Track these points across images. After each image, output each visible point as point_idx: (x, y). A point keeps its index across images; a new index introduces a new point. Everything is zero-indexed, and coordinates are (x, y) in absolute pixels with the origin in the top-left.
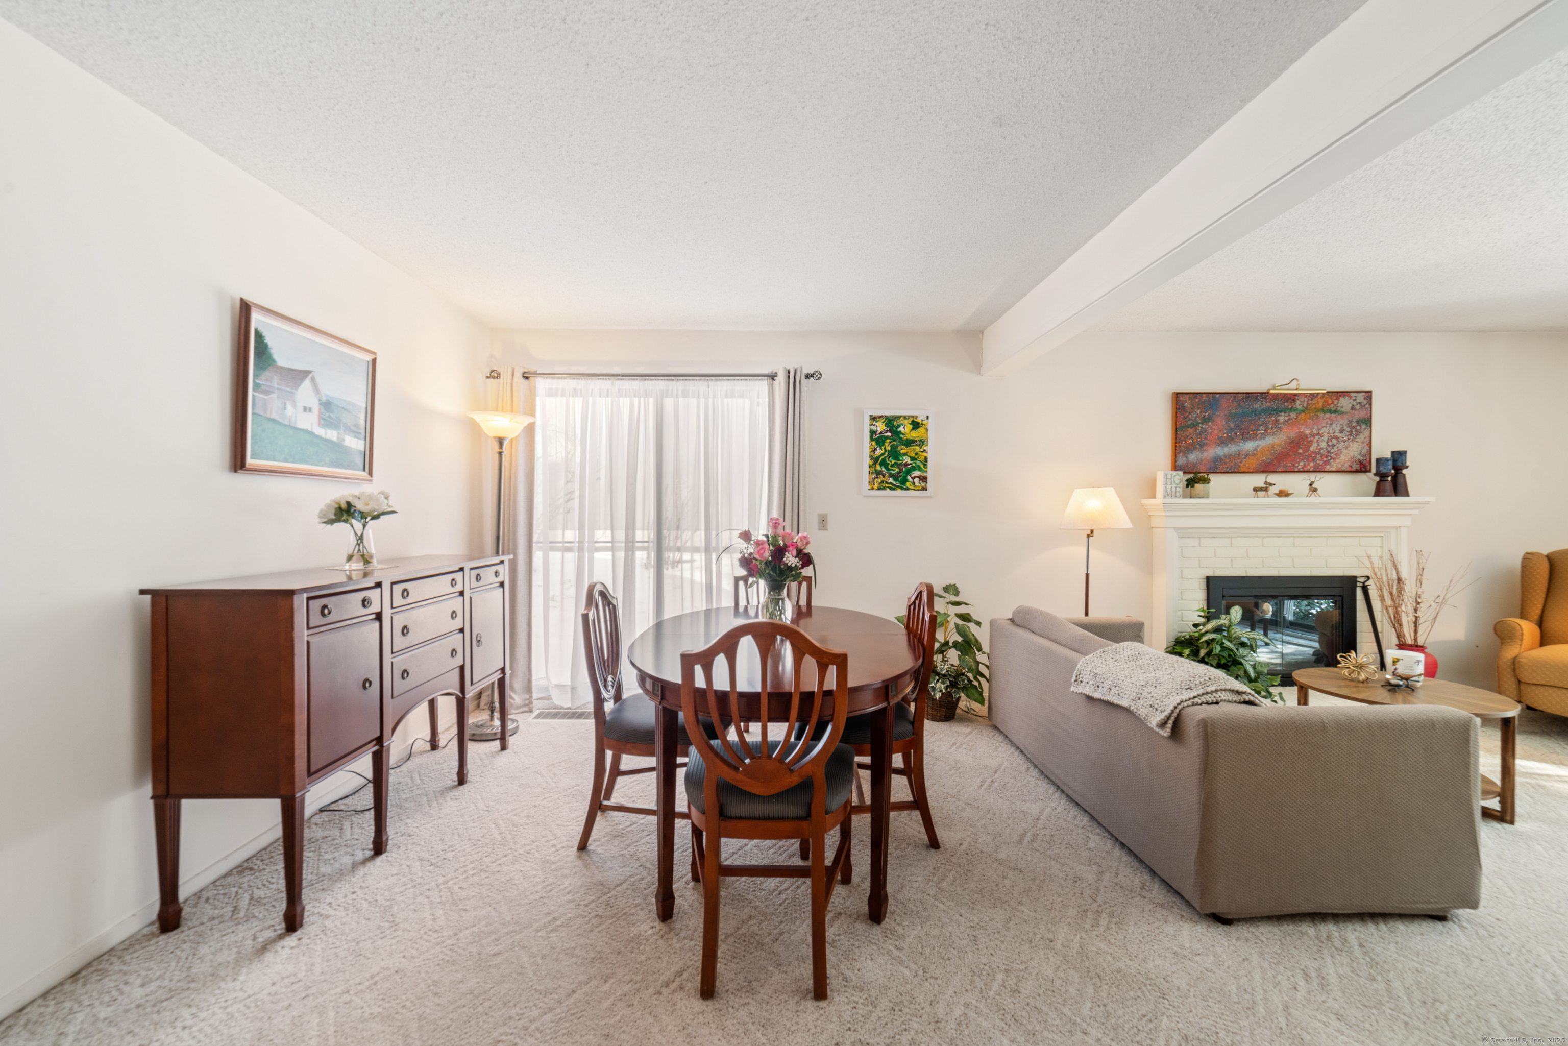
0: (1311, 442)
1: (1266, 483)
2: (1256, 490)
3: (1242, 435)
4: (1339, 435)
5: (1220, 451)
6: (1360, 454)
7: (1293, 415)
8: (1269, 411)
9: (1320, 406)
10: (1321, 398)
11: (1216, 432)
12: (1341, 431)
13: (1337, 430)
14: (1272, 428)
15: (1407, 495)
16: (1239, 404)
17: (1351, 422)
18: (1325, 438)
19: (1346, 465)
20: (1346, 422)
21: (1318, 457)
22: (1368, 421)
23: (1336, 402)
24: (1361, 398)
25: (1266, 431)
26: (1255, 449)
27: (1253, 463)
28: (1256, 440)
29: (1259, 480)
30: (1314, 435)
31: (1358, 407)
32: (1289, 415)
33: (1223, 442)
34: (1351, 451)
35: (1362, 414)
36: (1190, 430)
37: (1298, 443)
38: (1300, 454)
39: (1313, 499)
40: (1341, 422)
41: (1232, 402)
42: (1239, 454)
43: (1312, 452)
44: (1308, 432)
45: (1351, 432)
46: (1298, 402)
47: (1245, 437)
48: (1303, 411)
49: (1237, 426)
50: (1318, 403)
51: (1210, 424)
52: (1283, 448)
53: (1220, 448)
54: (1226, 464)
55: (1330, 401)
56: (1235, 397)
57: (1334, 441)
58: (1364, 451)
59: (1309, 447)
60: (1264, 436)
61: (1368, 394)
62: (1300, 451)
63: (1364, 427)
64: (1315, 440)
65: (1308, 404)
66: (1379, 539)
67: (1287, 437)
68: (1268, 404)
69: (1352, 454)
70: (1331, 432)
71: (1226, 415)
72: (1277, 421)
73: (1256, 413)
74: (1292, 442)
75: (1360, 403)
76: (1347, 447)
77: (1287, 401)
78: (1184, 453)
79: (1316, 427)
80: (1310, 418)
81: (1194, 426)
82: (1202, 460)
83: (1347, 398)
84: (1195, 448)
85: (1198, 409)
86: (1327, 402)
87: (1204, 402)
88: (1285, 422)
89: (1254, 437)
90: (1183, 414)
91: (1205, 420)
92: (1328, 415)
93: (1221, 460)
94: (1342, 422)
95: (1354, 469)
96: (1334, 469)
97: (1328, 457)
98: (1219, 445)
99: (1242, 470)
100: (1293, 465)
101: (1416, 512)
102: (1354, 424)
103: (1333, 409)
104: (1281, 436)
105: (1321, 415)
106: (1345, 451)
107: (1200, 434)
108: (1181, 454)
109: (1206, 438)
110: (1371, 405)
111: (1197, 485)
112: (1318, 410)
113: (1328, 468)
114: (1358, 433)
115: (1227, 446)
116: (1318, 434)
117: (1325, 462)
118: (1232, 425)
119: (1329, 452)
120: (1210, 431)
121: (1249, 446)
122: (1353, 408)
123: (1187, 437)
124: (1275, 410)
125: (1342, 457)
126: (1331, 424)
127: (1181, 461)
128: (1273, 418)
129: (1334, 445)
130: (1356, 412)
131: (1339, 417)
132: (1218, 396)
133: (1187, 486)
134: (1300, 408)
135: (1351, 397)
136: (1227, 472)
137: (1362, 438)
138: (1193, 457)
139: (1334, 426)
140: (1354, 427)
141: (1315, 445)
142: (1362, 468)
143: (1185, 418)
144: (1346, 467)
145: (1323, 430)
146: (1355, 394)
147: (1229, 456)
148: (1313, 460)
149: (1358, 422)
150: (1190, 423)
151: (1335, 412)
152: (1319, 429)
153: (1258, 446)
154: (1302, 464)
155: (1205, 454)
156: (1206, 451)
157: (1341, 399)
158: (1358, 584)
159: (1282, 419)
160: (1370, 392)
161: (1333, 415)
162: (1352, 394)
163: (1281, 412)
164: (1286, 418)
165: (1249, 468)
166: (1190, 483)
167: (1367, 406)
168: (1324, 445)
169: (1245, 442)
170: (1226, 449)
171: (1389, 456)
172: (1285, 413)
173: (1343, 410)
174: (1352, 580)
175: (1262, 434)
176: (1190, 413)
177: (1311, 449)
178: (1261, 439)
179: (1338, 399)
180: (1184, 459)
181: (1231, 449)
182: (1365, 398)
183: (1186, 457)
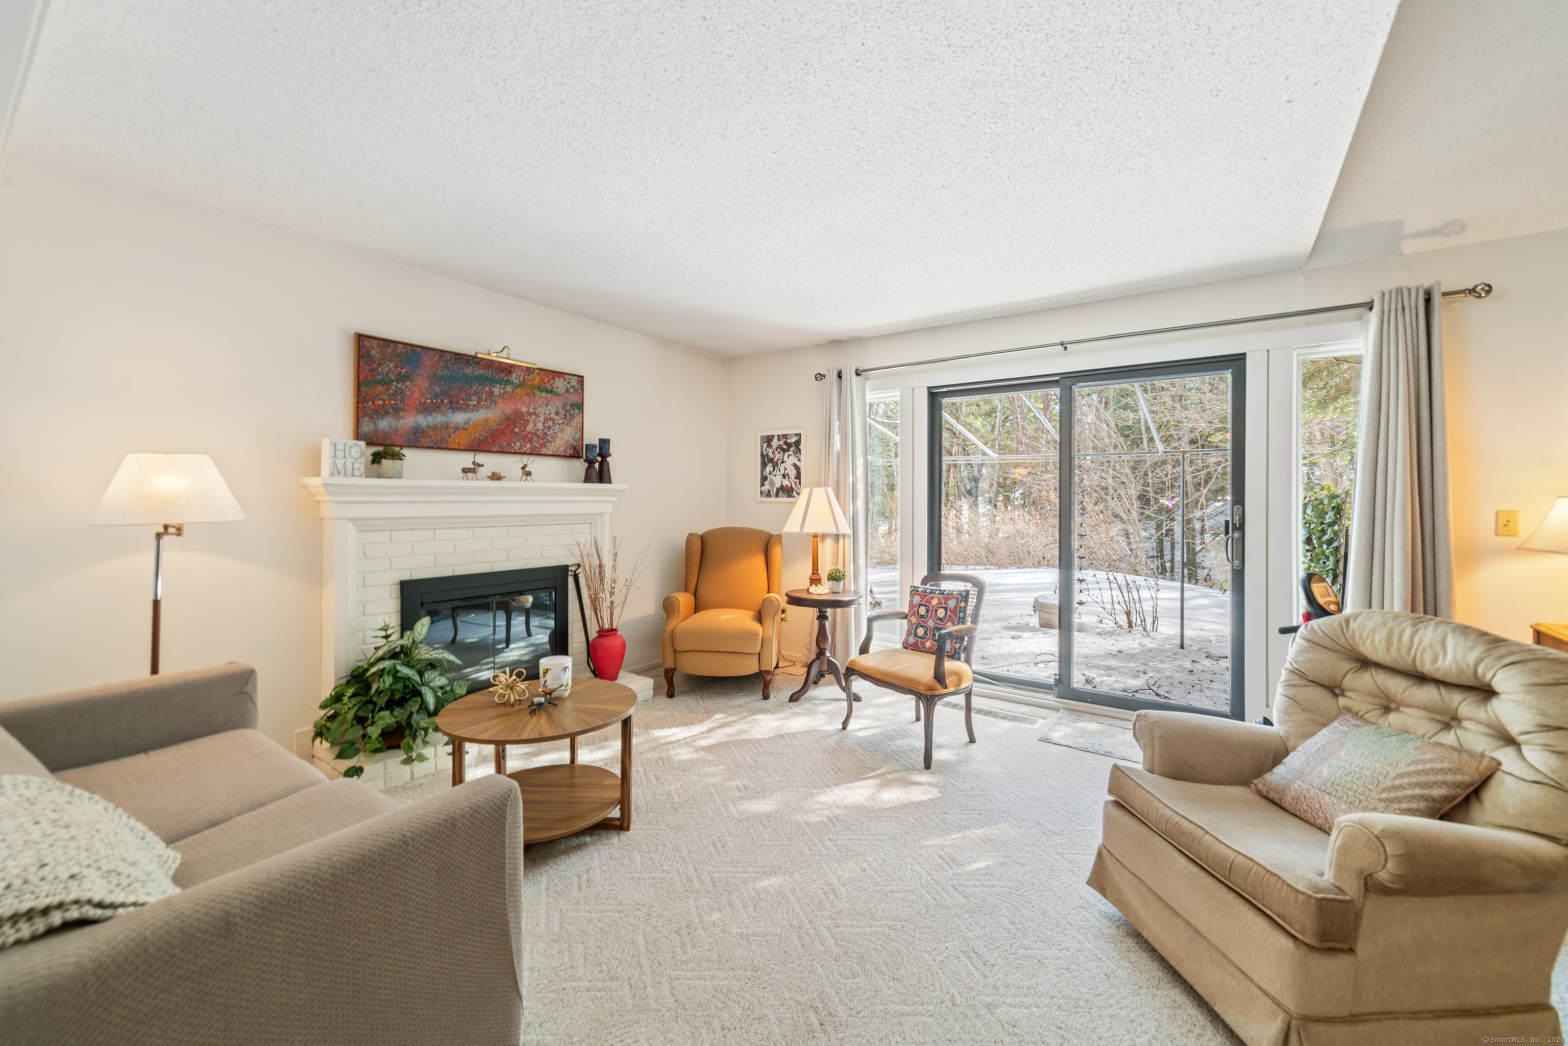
0: (527, 421)
1: (474, 463)
2: (465, 471)
3: (451, 403)
4: (555, 417)
5: (423, 420)
6: (574, 439)
7: (509, 388)
8: (483, 380)
9: (536, 382)
10: (538, 374)
11: (416, 395)
12: (557, 413)
13: (553, 412)
14: (486, 400)
15: (610, 482)
16: (447, 366)
17: (565, 405)
18: (542, 418)
19: (561, 449)
20: (561, 405)
21: (535, 439)
22: (580, 406)
23: (552, 382)
24: (574, 382)
25: (479, 403)
26: (467, 422)
27: (465, 440)
28: (468, 411)
29: (467, 459)
30: (531, 414)
31: (571, 390)
32: (505, 388)
33: (426, 409)
34: (564, 437)
35: (575, 398)
36: (380, 388)
37: (515, 420)
38: (516, 433)
39: (528, 484)
40: (557, 404)
41: (438, 361)
42: (446, 426)
43: (529, 433)
44: (524, 409)
45: (565, 415)
46: (514, 375)
47: (454, 406)
48: (520, 386)
49: (444, 392)
50: (534, 379)
51: (408, 383)
52: (498, 424)
53: (421, 416)
54: (430, 437)
55: (546, 380)
56: (441, 356)
57: (550, 423)
58: (577, 437)
59: (526, 426)
60: (476, 408)
61: (581, 379)
62: (517, 430)
63: (577, 411)
64: (532, 420)
65: (524, 379)
66: (588, 526)
67: (503, 413)
68: (482, 372)
69: (566, 438)
70: (547, 413)
71: (429, 376)
72: (491, 393)
73: (468, 380)
74: (508, 419)
75: (574, 387)
76: (562, 431)
77: (502, 372)
78: (371, 418)
79: (532, 406)
80: (526, 395)
81: (386, 383)
82: (397, 430)
83: (562, 379)
84: (387, 413)
85: (391, 361)
86: (543, 380)
87: (400, 355)
88: (501, 396)
89: (465, 408)
90: (369, 365)
91: (401, 378)
92: (544, 394)
93: (424, 432)
94: (555, 405)
95: (568, 454)
96: (550, 453)
97: (545, 439)
98: (421, 413)
99: (452, 446)
100: (509, 445)
101: (615, 499)
102: (569, 408)
103: (549, 389)
104: (496, 410)
105: (537, 393)
106: (560, 435)
107: (394, 395)
108: (366, 419)
109: (402, 401)
110: (583, 390)
111: (384, 461)
112: (534, 388)
113: (544, 451)
114: (572, 417)
115: (430, 414)
116: (534, 413)
117: (541, 445)
118: (438, 390)
119: (545, 434)
120: (408, 393)
121: (459, 418)
122: (567, 391)
123: (376, 397)
124: (487, 379)
125: (558, 441)
126: (547, 405)
127: (367, 427)
128: (487, 389)
129: (550, 428)
130: (570, 396)
131: (555, 398)
132: (419, 350)
133: (373, 462)
134: (516, 381)
135: (565, 379)
136: (431, 448)
137: (575, 422)
138: (384, 424)
139: (550, 407)
140: (568, 411)
141: (531, 425)
142: (574, 453)
143: (373, 371)
144: (561, 451)
145: (540, 409)
146: (569, 377)
147: (435, 428)
148: (530, 441)
149: (571, 406)
150: (379, 378)
151: (551, 392)
152: (535, 408)
153: (469, 420)
154: (518, 444)
155: (402, 422)
156: (403, 418)
157: (557, 379)
158: (570, 573)
159: (497, 391)
160: (582, 377)
161: (549, 395)
162: (567, 376)
163: (496, 383)
164: (502, 391)
165: (459, 444)
166: (377, 458)
167: (580, 391)
168: (540, 426)
169: (453, 412)
170: (430, 419)
171: (597, 443)
172: (500, 384)
173: (558, 391)
174: (564, 569)
175: (474, 406)
176: (380, 365)
177: (528, 429)
178: (473, 411)
179: (553, 379)
180: (371, 425)
181: (437, 419)
182: (578, 383)
183: (375, 424)
